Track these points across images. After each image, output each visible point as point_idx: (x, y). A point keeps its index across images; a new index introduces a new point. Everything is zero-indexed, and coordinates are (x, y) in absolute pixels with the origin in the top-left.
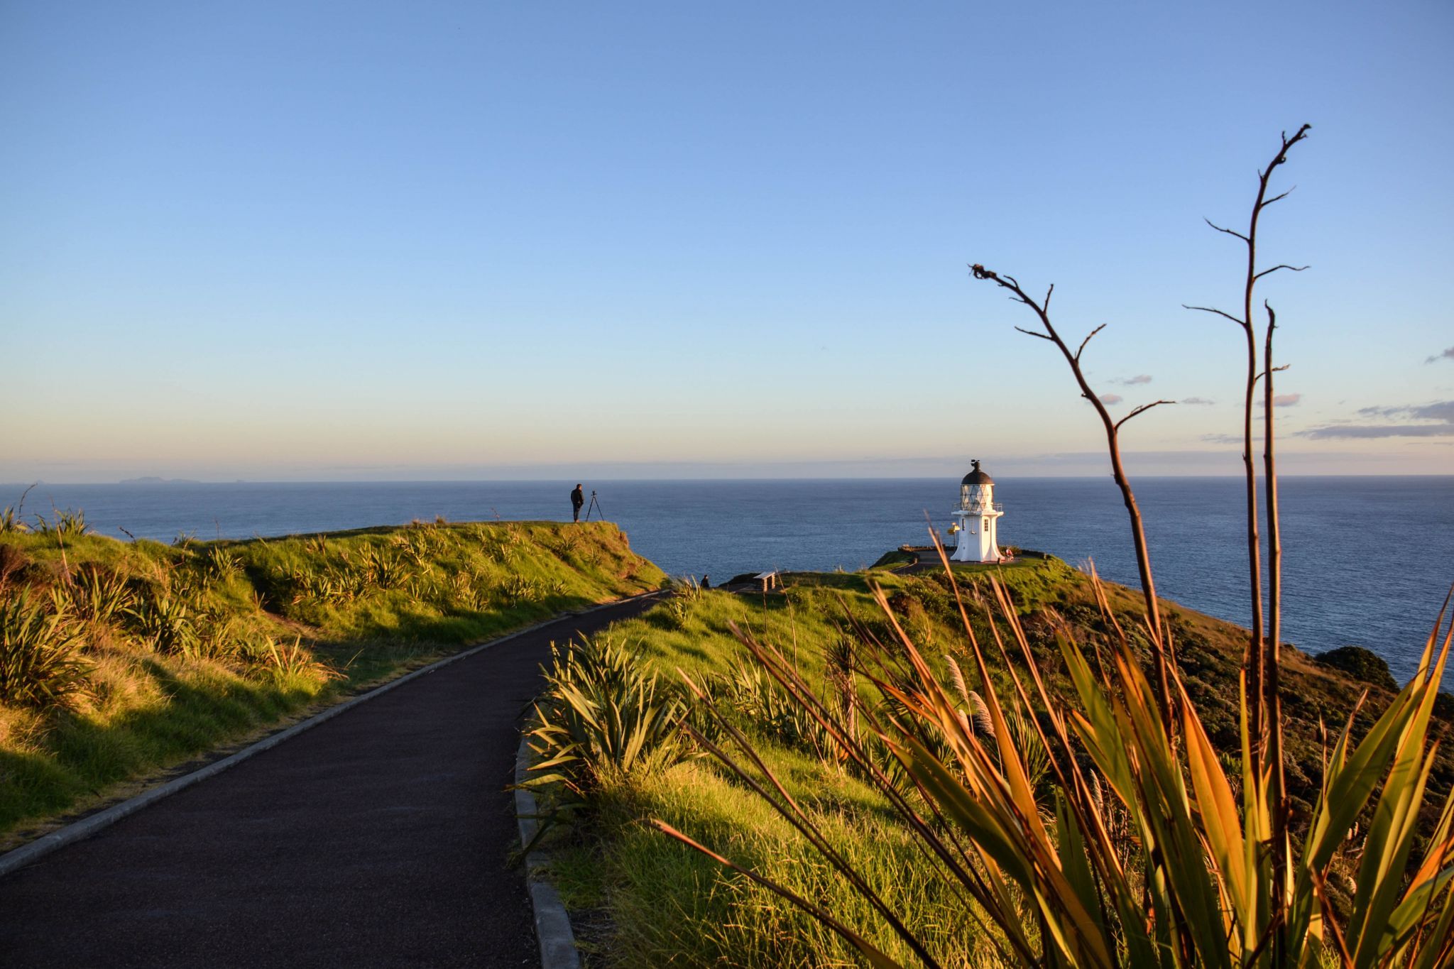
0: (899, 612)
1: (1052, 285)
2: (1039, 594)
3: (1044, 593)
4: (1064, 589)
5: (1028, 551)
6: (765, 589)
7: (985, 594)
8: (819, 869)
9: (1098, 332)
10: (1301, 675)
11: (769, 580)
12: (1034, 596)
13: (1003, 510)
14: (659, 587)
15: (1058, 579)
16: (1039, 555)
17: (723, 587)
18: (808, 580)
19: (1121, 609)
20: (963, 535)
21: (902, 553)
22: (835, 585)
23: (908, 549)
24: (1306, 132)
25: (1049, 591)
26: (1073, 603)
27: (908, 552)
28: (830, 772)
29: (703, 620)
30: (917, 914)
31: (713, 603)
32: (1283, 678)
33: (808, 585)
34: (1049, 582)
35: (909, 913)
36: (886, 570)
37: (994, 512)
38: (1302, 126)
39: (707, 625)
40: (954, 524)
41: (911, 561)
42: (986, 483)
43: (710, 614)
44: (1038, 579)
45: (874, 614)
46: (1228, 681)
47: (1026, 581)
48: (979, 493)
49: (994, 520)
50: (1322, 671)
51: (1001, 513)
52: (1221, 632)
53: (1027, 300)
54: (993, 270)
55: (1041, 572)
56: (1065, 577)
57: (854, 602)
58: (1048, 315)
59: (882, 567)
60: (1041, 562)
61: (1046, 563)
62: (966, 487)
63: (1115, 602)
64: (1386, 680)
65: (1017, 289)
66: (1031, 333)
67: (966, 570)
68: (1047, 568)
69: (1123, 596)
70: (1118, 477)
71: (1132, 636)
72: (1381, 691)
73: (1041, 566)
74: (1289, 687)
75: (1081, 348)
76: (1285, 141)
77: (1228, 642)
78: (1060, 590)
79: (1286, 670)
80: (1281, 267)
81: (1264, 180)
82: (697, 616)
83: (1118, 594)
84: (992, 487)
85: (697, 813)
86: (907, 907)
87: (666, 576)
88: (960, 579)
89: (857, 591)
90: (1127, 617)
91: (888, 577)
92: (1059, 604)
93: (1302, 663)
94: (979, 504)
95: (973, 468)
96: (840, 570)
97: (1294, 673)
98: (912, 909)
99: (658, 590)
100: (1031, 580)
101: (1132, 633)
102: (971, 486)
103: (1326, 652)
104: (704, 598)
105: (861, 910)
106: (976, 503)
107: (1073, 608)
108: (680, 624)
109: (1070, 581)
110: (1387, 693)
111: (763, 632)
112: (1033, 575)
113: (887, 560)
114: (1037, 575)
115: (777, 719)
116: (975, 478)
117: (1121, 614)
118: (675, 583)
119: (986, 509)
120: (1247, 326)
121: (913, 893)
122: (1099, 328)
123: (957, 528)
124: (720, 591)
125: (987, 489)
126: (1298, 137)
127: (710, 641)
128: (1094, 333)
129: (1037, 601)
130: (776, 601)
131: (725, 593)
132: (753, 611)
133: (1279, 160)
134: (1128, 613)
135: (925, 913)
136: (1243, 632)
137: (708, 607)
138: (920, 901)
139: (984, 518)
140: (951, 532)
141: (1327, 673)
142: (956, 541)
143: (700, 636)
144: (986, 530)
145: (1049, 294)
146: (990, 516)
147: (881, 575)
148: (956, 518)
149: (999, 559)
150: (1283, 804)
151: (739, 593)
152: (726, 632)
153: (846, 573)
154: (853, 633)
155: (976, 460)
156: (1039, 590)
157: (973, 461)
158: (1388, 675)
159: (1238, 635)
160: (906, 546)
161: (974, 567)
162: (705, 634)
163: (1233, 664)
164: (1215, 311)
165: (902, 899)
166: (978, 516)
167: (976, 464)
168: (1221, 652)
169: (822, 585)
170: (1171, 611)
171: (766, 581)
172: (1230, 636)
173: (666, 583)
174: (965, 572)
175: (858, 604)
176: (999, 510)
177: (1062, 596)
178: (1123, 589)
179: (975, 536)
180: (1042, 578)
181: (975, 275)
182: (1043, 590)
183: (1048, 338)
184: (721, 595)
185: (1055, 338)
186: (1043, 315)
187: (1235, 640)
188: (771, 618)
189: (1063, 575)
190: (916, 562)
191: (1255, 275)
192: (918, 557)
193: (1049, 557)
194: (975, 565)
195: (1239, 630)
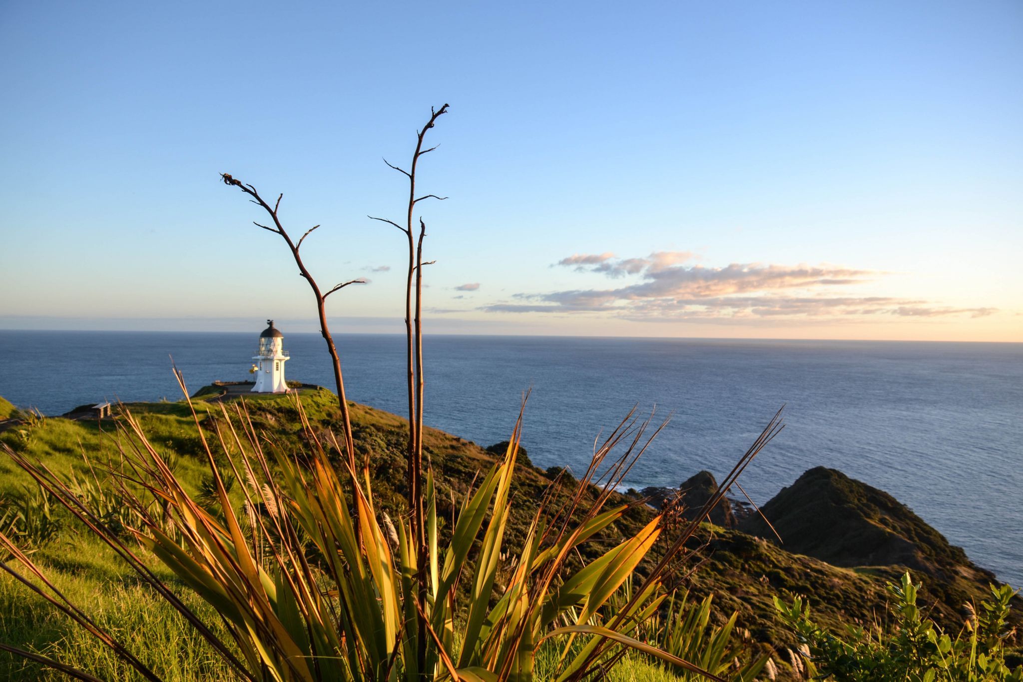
0: (210, 430)
1: (282, 194)
2: (314, 414)
3: (317, 413)
4: (331, 410)
5: (307, 385)
6: (102, 416)
7: (275, 415)
8: (119, 631)
9: (313, 231)
10: (478, 460)
11: (106, 409)
12: (310, 415)
13: (290, 356)
14: (8, 417)
15: (327, 403)
16: (314, 387)
17: (66, 416)
18: (138, 408)
19: (368, 423)
20: (261, 373)
21: (215, 387)
22: (160, 412)
23: (219, 384)
24: (446, 109)
25: (321, 412)
26: (337, 420)
27: (219, 386)
28: (147, 554)
29: (47, 442)
30: (198, 655)
31: (57, 429)
32: (468, 463)
33: (138, 412)
34: (321, 406)
35: (191, 655)
36: (200, 400)
37: (283, 357)
38: (444, 105)
39: (50, 446)
40: (254, 365)
41: (222, 393)
42: (277, 336)
43: (53, 437)
44: (313, 404)
45: (190, 432)
46: (435, 467)
47: (305, 405)
48: (272, 344)
49: (283, 363)
50: (490, 457)
51: (288, 358)
52: (431, 435)
53: (262, 203)
54: (239, 180)
55: (316, 399)
56: (332, 402)
57: (175, 424)
58: (278, 215)
59: (199, 398)
60: (315, 392)
61: (319, 393)
62: (263, 339)
63: (365, 418)
64: (526, 461)
65: (255, 195)
66: (265, 227)
67: (262, 399)
68: (320, 396)
69: (370, 414)
70: (325, 333)
71: (375, 440)
72: (523, 467)
73: (315, 395)
74: (471, 468)
75: (301, 240)
76: (433, 113)
77: (435, 442)
78: (328, 411)
79: (469, 458)
80: (430, 196)
81: (421, 137)
82: (41, 439)
83: (366, 413)
84: (282, 340)
85: (25, 599)
86: (190, 651)
87: (14, 407)
88: (258, 405)
89: (178, 416)
90: (372, 428)
91: (202, 404)
92: (328, 420)
93: (478, 453)
94: (272, 351)
95: (268, 326)
96: (164, 400)
97: (474, 459)
98: (194, 652)
99: (8, 420)
100: (308, 405)
101: (375, 438)
102: (267, 339)
103: (493, 445)
104: (47, 425)
105: (153, 658)
106: (270, 351)
107: (336, 423)
108: (25, 446)
109: (335, 405)
110: (527, 469)
111: (98, 450)
112: (310, 401)
113: (203, 393)
114: (312, 401)
115: (105, 517)
116: (270, 333)
117: (369, 426)
118: (22, 412)
119: (277, 355)
120: (409, 233)
121: (195, 639)
122: (315, 228)
123: (256, 369)
124: (62, 419)
125: (278, 342)
126: (441, 112)
127: (52, 459)
128: (310, 230)
129: (312, 419)
130: (110, 425)
131: (66, 420)
132: (91, 434)
133: (430, 125)
134: (373, 425)
135: (204, 653)
136: (444, 435)
137: (51, 432)
138: (200, 645)
139: (275, 362)
140: (252, 371)
141: (493, 458)
142: (255, 377)
143: (43, 455)
144: (277, 370)
145: (279, 200)
146: (280, 360)
147: (197, 404)
148: (256, 362)
149: (286, 391)
150: (423, 550)
151: (79, 420)
152: (68, 451)
153: (169, 402)
154: (172, 448)
155: (271, 320)
156: (314, 411)
157: (269, 320)
158: (527, 458)
159: (442, 437)
160: (218, 382)
161: (268, 396)
162: (47, 453)
163: (438, 456)
164: (389, 222)
165: (187, 645)
166: (272, 360)
167: (270, 323)
168: (431, 448)
169: (149, 412)
170: (400, 423)
171: (102, 410)
172: (436, 438)
173: (14, 414)
174: (261, 400)
175: (178, 425)
176: (286, 356)
177: (329, 415)
178: (370, 409)
179: (269, 374)
180: (315, 403)
181: (226, 182)
182: (317, 411)
183: (277, 232)
184: (63, 422)
185: (282, 232)
186: (273, 215)
187: (439, 440)
188: (105, 439)
189: (330, 400)
190: (225, 393)
191: (414, 200)
192: (227, 389)
193: (321, 389)
194: (269, 395)
195: (442, 434)
